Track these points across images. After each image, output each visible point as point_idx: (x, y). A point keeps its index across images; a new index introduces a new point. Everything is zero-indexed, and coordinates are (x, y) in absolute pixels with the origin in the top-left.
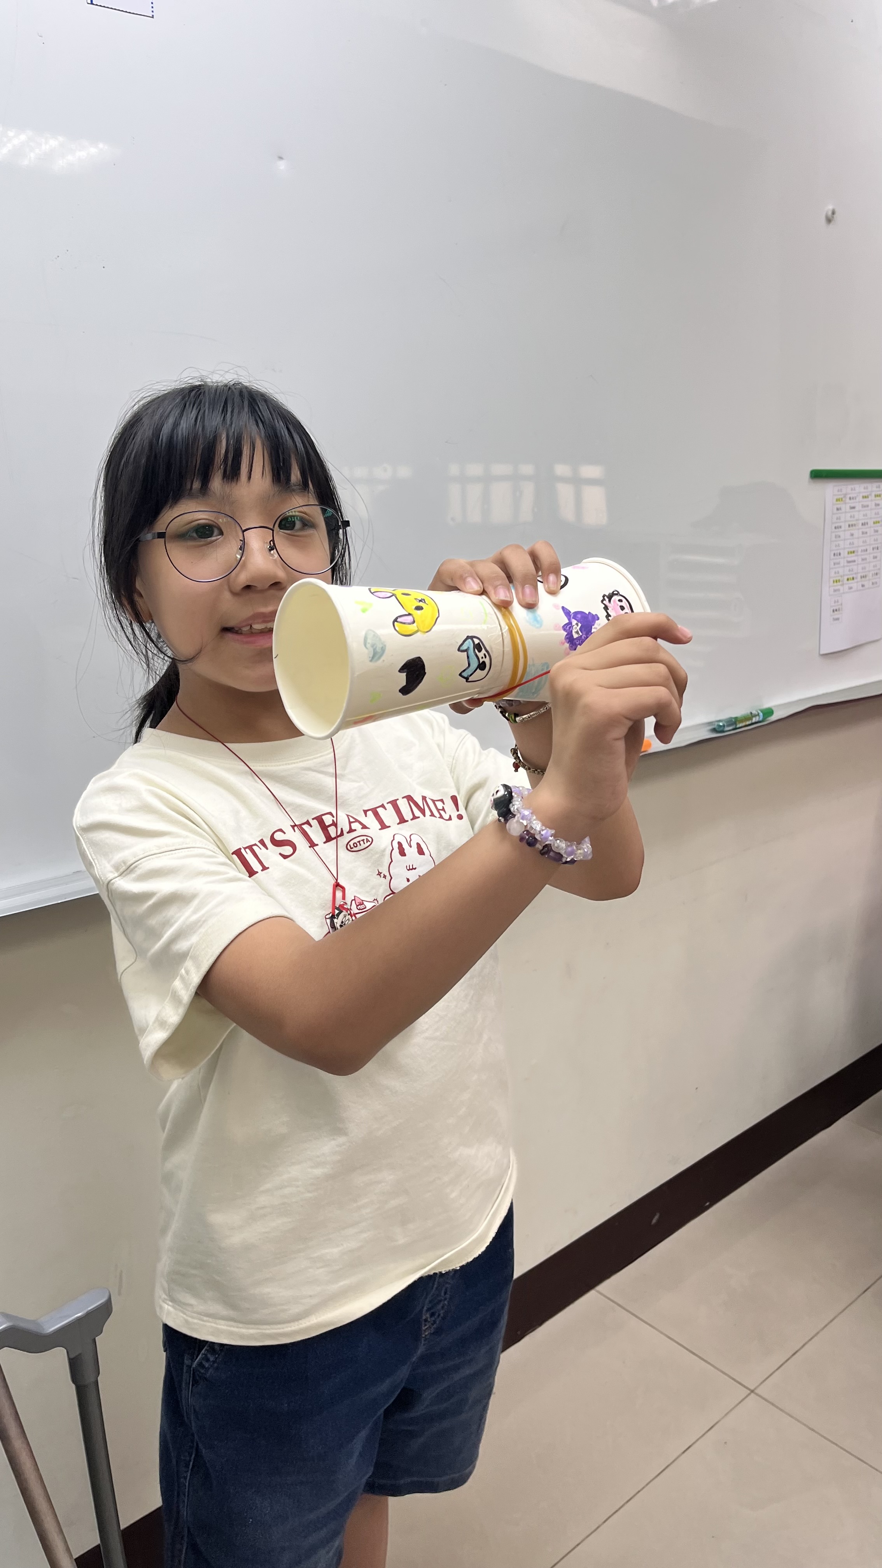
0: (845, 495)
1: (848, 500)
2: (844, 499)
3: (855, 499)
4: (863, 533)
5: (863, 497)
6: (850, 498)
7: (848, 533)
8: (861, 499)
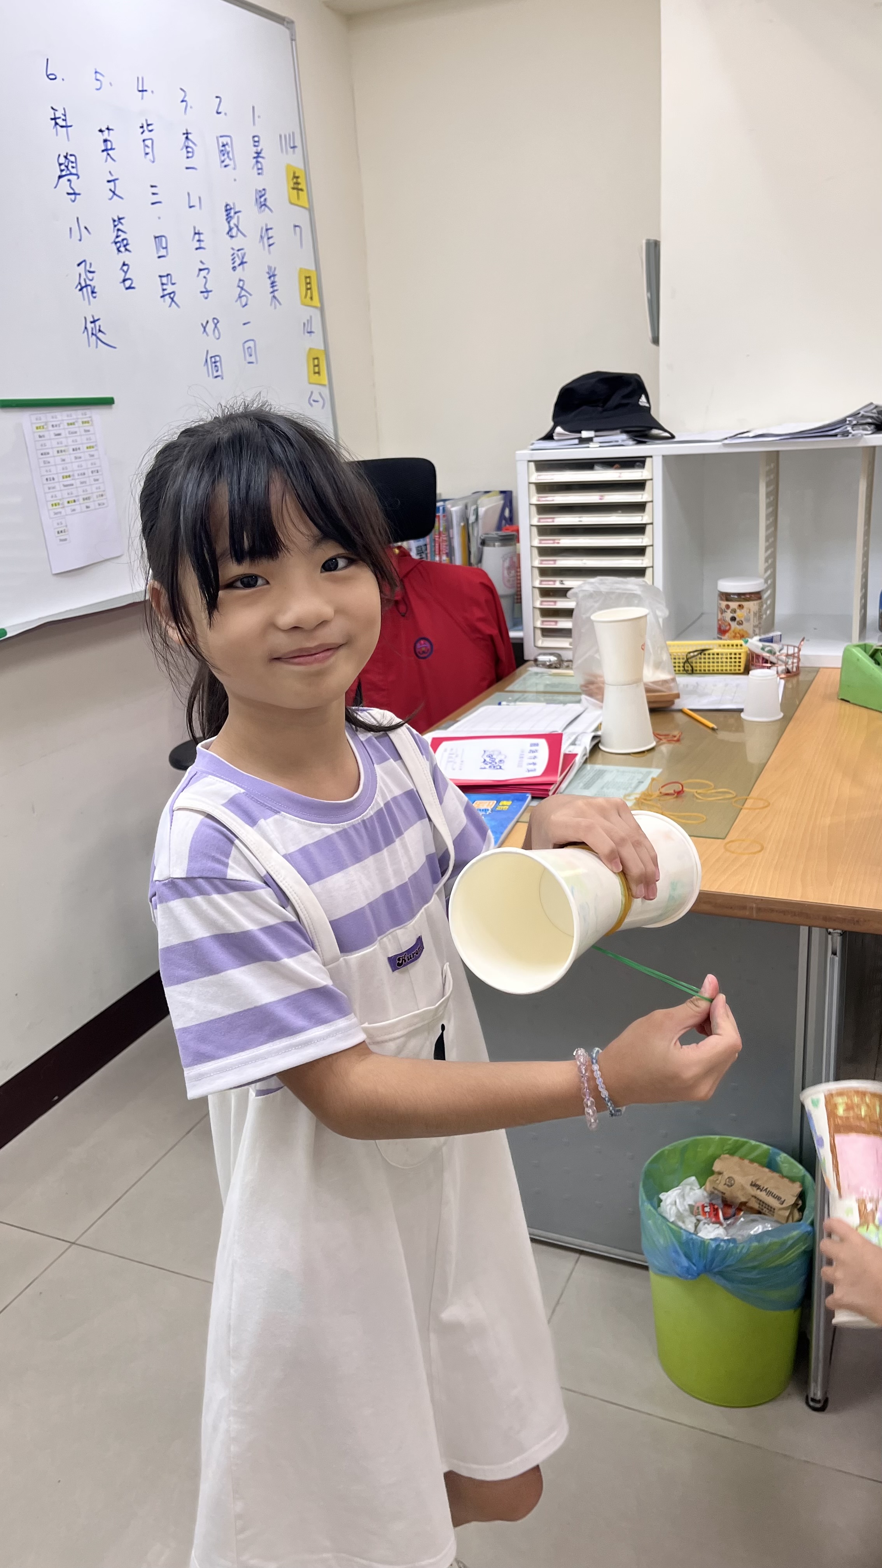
0: (46, 423)
1: (51, 428)
2: (45, 427)
3: (59, 426)
4: (76, 458)
5: (68, 424)
6: (53, 426)
7: (58, 460)
8: (66, 426)
